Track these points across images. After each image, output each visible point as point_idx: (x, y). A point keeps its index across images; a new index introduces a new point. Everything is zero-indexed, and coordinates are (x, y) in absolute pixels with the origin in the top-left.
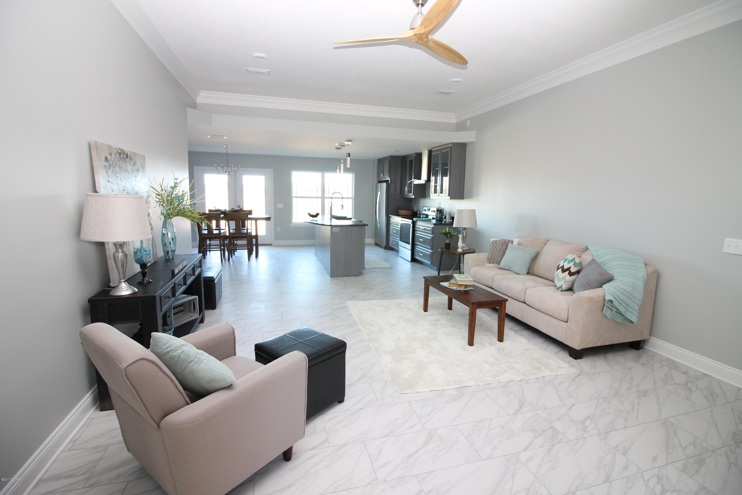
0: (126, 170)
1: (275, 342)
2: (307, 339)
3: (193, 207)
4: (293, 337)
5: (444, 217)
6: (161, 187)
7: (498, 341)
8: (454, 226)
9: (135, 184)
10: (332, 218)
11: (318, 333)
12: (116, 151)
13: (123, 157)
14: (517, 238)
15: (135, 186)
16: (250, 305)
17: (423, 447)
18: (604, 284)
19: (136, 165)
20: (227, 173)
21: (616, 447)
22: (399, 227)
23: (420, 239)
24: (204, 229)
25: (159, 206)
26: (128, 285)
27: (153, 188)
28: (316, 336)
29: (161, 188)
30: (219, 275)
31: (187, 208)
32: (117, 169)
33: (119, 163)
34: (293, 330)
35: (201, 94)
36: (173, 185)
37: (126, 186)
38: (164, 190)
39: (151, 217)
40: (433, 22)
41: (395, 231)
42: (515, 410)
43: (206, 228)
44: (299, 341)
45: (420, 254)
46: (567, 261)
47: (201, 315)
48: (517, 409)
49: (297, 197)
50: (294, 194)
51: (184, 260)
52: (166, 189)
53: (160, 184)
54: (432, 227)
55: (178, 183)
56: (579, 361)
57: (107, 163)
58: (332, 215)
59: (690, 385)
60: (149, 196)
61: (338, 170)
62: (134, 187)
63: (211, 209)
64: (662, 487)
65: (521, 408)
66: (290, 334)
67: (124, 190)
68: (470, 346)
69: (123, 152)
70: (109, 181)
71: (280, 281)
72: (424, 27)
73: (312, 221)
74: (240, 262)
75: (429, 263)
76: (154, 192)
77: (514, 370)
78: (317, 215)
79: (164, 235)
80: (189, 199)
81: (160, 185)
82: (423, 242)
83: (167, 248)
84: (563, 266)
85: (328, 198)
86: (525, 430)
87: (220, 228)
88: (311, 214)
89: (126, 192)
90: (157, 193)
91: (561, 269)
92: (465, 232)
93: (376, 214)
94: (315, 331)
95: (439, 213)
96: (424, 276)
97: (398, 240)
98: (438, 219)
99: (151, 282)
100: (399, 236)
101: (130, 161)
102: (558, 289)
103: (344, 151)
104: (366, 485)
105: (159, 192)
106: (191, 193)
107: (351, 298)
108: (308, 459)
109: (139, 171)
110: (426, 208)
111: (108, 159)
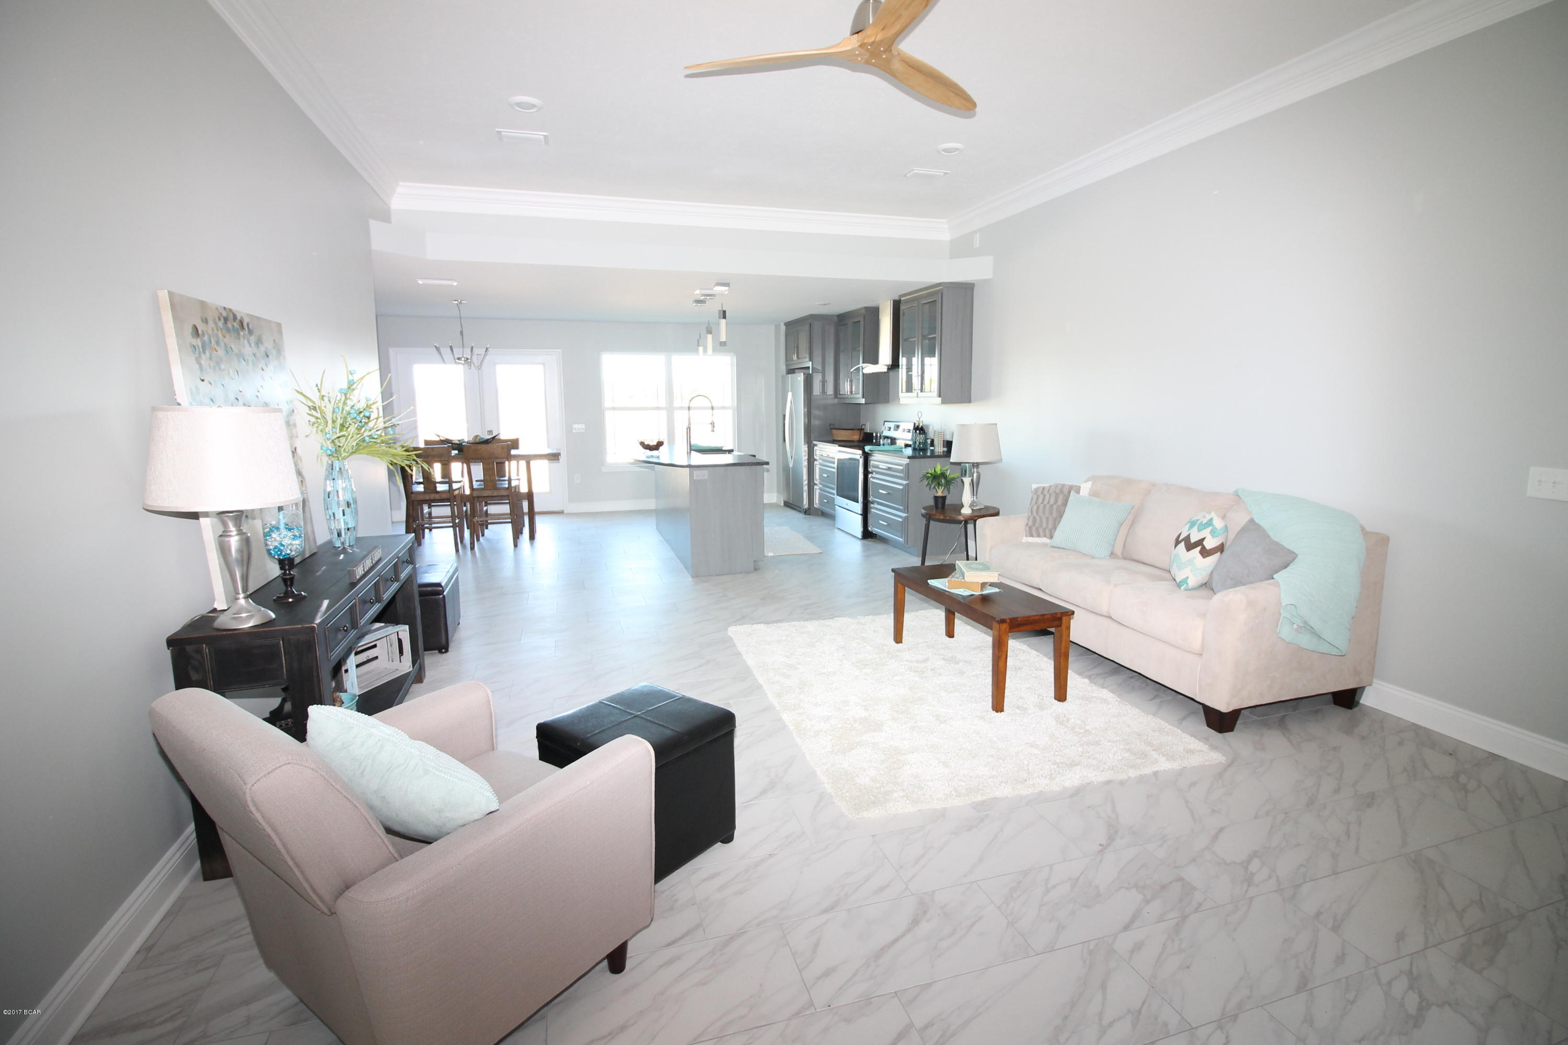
0: (241, 356)
1: (581, 717)
2: (649, 709)
3: (391, 432)
4: (618, 706)
5: (930, 442)
6: (319, 390)
7: (1055, 699)
8: (953, 459)
9: (261, 386)
10: (691, 450)
11: (671, 696)
12: (216, 315)
13: (233, 326)
14: (1086, 481)
15: (260, 389)
16: (521, 642)
17: (909, 930)
18: (1277, 572)
19: (262, 344)
20: (461, 360)
21: (1318, 915)
22: (835, 466)
23: (880, 491)
24: (416, 483)
25: (317, 433)
26: (254, 604)
27: (302, 394)
28: (669, 702)
29: (319, 394)
30: (452, 579)
31: (377, 435)
32: (221, 352)
33: (225, 340)
34: (619, 691)
35: (400, 190)
36: (345, 386)
37: (241, 390)
38: (326, 399)
39: (300, 458)
40: (899, 17)
41: (826, 476)
42: (1100, 845)
43: (421, 480)
44: (632, 714)
45: (880, 521)
46: (1196, 526)
47: (417, 665)
48: (1104, 842)
49: (614, 409)
50: (607, 403)
51: (376, 547)
52: (330, 395)
53: (317, 386)
54: (905, 463)
55: (355, 381)
56: (1228, 735)
57: (199, 340)
58: (690, 444)
59: (1463, 779)
60: (293, 411)
61: (701, 349)
62: (258, 391)
63: (429, 439)
64: (1420, 997)
65: (1111, 839)
66: (612, 699)
67: (237, 399)
68: (997, 712)
69: (231, 316)
70: (202, 378)
71: (584, 588)
72: (882, 27)
73: (648, 457)
74: (495, 550)
75: (902, 540)
76: (303, 403)
77: (1094, 759)
78: (660, 444)
79: (330, 496)
80: (381, 417)
81: (317, 388)
82: (888, 497)
83: (336, 522)
84: (1189, 536)
85: (682, 408)
86: (1122, 888)
87: (450, 478)
88: (646, 443)
89: (242, 403)
90: (310, 404)
91: (1183, 543)
92: (977, 471)
93: (784, 440)
94: (665, 691)
95: (920, 433)
96: (893, 567)
97: (834, 494)
98: (917, 447)
99: (305, 597)
100: (834, 485)
101: (248, 336)
102: (1179, 586)
103: (713, 308)
104: (790, 1019)
105: (314, 402)
106: (386, 403)
107: (738, 620)
108: (661, 967)
109: (270, 357)
110: (892, 425)
111: (200, 332)
